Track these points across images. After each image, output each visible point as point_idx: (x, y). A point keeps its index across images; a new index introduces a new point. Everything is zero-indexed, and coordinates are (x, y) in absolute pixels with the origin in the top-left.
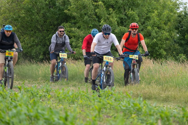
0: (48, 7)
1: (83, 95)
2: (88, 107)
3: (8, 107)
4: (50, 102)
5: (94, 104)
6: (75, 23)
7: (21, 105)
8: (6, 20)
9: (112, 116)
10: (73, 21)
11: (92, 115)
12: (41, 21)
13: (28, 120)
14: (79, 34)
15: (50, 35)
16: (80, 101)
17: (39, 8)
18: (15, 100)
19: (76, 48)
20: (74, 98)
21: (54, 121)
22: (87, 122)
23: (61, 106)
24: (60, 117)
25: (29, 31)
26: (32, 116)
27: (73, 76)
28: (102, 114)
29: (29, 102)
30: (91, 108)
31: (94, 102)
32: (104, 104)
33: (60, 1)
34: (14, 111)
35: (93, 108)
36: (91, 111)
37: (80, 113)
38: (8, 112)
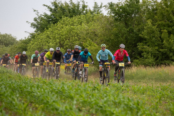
0: (129, 33)
1: (150, 89)
2: (153, 96)
3: (102, 97)
4: (128, 94)
5: (157, 95)
6: (146, 43)
7: (109, 95)
8: (102, 41)
9: (168, 102)
10: (145, 42)
11: (156, 102)
12: (124, 42)
13: (115, 105)
14: (148, 50)
15: (130, 51)
16: (148, 93)
17: (123, 33)
18: (106, 92)
19: (146, 58)
20: (144, 91)
21: (131, 105)
22: (152, 106)
23: (136, 96)
24: (135, 103)
25: (116, 48)
26: (117, 102)
27: (144, 76)
28: (162, 101)
29: (115, 93)
30: (155, 97)
31: (157, 93)
32: (163, 95)
33: (136, 29)
34: (105, 99)
35: (156, 97)
36: (155, 99)
37: (147, 100)
38: (101, 99)
